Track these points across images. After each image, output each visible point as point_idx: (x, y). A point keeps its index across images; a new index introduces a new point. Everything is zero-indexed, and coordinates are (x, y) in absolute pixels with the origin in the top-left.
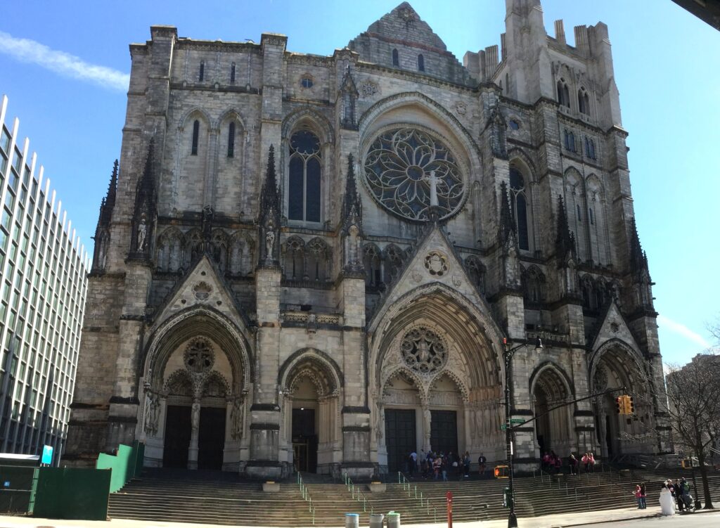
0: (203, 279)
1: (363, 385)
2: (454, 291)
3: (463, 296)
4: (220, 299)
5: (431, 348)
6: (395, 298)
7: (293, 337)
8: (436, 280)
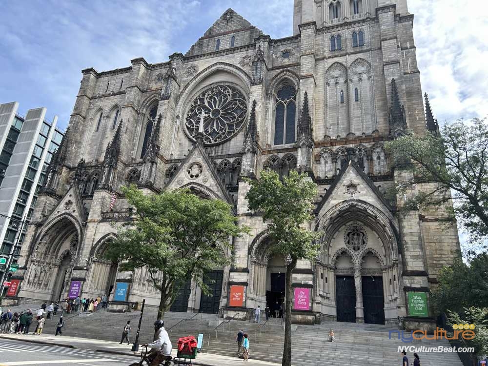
2: (202, 186)
3: (208, 189)
4: (75, 209)
7: (104, 227)
8: (192, 181)
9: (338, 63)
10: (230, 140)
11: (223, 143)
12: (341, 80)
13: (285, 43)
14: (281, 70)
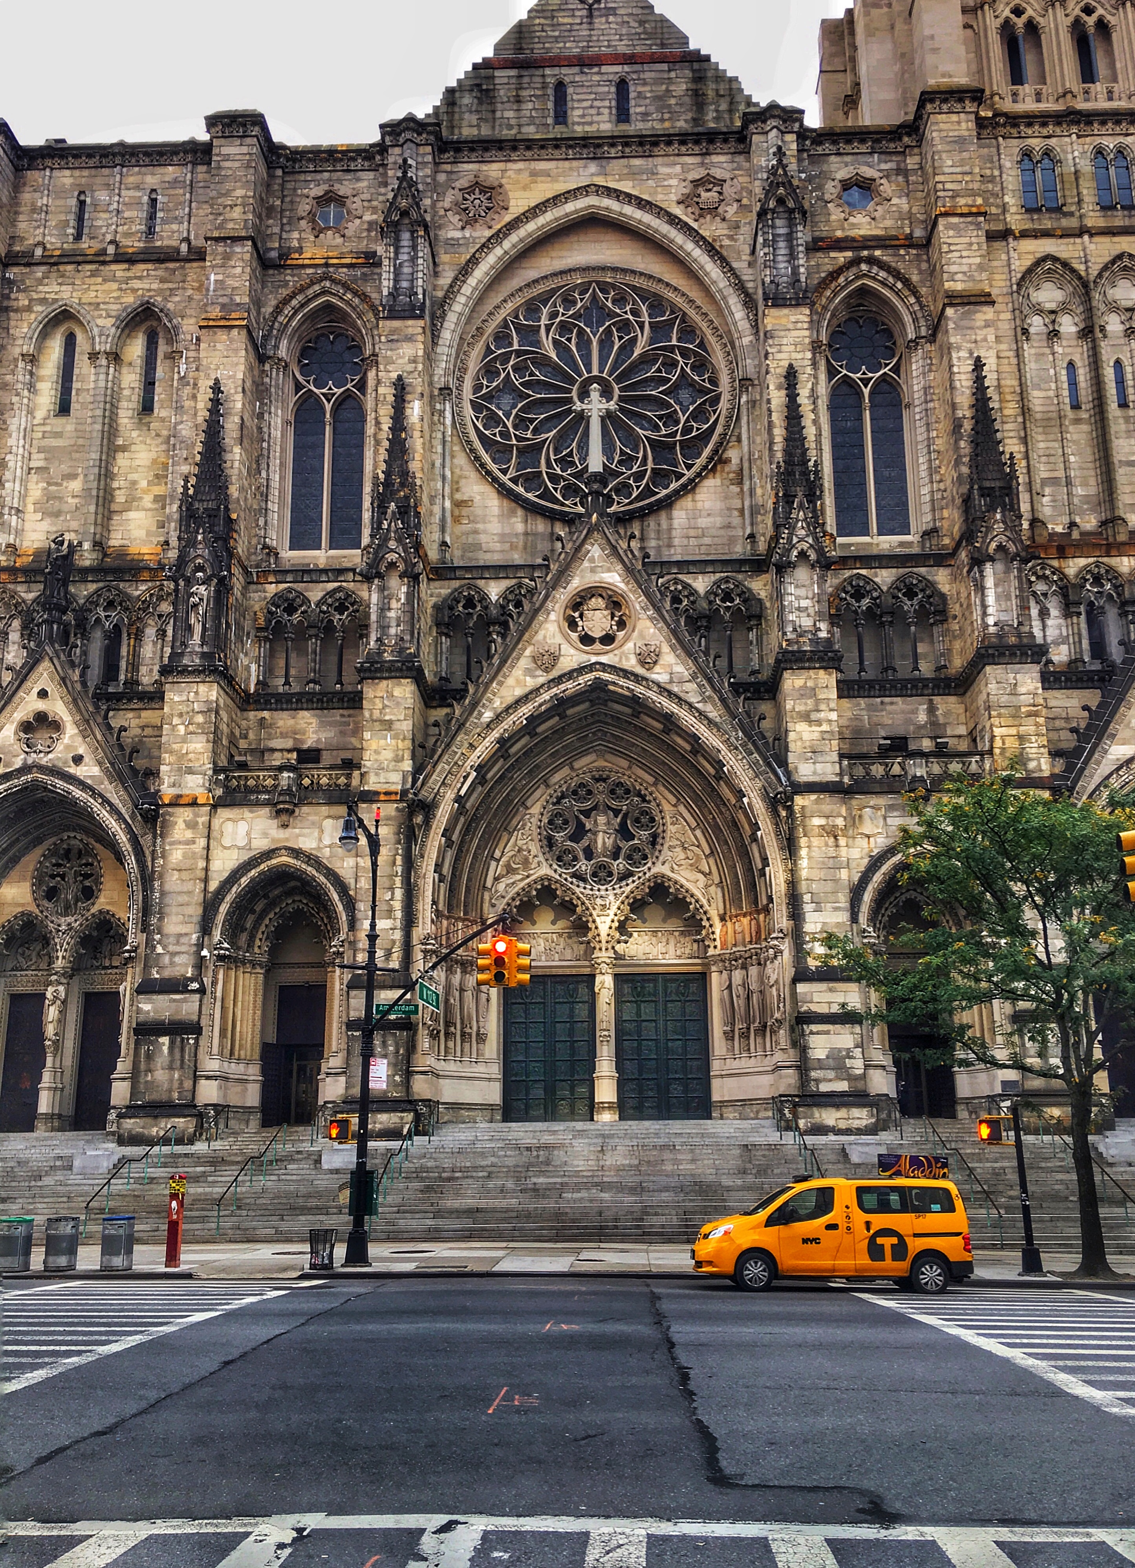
0: (41, 705)
1: (398, 924)
2: (638, 679)
3: (663, 690)
4: (81, 751)
5: (623, 824)
6: (488, 715)
7: (243, 827)
8: (594, 659)
9: (1055, 259)
10: (667, 504)
11: (642, 514)
12: (1068, 326)
13: (848, 149)
14: (849, 254)
